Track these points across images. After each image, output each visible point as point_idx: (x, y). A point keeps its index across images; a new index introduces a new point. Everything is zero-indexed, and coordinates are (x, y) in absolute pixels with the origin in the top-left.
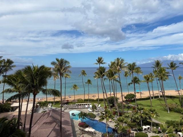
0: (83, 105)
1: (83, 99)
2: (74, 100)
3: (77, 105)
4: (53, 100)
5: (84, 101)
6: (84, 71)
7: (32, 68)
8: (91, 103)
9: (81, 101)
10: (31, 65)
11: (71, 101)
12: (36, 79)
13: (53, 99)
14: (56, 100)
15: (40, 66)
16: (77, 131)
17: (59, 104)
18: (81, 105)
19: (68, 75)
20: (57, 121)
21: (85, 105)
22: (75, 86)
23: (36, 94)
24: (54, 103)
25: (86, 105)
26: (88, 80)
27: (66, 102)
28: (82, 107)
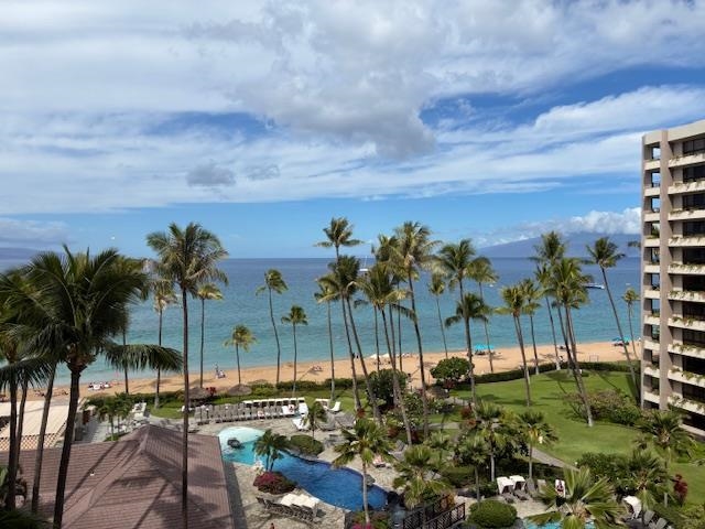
0: (272, 404)
1: (273, 382)
2: (238, 388)
3: (249, 405)
4: (154, 391)
5: (275, 390)
6: (276, 273)
7: (64, 261)
8: (302, 399)
9: (265, 390)
10: (59, 250)
11: (223, 392)
12: (82, 307)
13: (152, 385)
14: (164, 389)
15: (95, 253)
16: (249, 507)
17: (178, 404)
18: (264, 404)
19: (213, 291)
20: (171, 470)
21: (279, 403)
22: (242, 331)
23: (82, 367)
24: (157, 401)
25: (286, 403)
26: (293, 309)
27: (205, 394)
28: (267, 414)
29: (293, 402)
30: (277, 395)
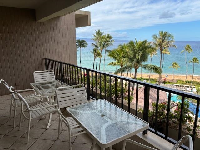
0: (183, 86)
1: (185, 80)
2: (173, 80)
3: (176, 86)
5: (185, 82)
8: (194, 86)
9: (181, 82)
11: (167, 81)
13: (148, 76)
14: (151, 78)
17: (155, 82)
18: (181, 86)
19: (167, 51)
21: (186, 86)
22: (176, 64)
24: (149, 80)
25: (188, 87)
27: (162, 80)
28: (182, 89)
29: (191, 87)
30: (185, 84)
